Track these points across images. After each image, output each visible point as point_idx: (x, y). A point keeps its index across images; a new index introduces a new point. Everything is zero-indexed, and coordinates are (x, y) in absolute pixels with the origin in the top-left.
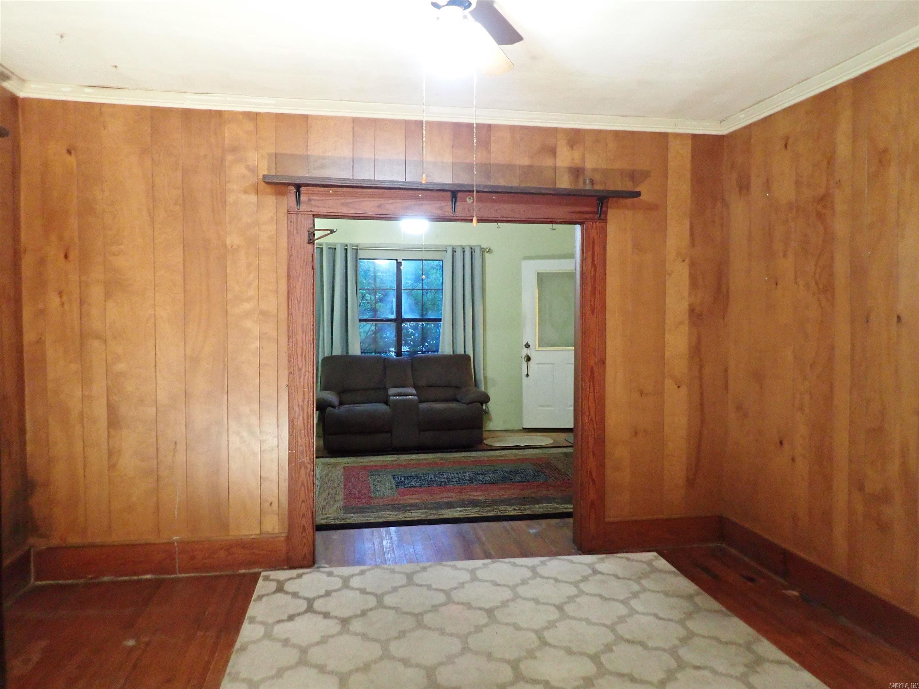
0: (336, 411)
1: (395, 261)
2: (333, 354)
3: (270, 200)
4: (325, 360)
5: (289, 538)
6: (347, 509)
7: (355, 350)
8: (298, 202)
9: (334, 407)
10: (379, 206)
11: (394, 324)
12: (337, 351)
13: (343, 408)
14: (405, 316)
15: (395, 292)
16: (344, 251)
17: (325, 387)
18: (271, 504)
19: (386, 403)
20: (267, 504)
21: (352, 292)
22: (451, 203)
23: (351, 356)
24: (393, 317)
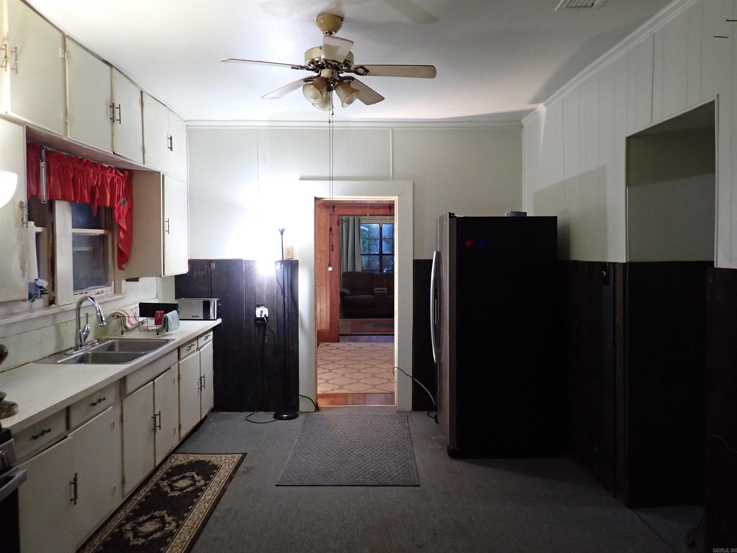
0: (349, 297)
1: (379, 225)
2: (348, 271)
3: (324, 210)
4: (344, 274)
5: (330, 331)
6: (351, 331)
7: (359, 269)
8: (334, 211)
9: (348, 295)
10: (362, 212)
11: (378, 256)
12: (350, 270)
13: (352, 297)
14: (384, 252)
15: (379, 241)
16: (353, 221)
17: (344, 287)
18: (324, 319)
19: (373, 294)
20: (323, 319)
21: (357, 240)
22: (389, 210)
23: (356, 272)
24: (378, 253)
